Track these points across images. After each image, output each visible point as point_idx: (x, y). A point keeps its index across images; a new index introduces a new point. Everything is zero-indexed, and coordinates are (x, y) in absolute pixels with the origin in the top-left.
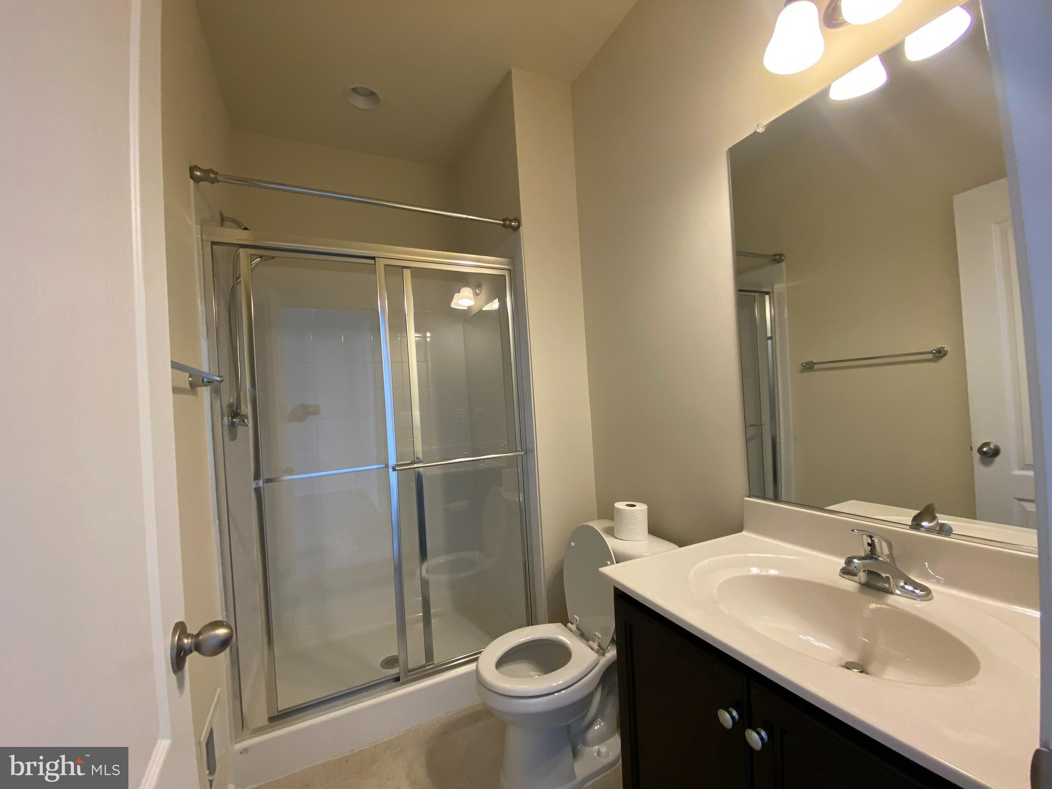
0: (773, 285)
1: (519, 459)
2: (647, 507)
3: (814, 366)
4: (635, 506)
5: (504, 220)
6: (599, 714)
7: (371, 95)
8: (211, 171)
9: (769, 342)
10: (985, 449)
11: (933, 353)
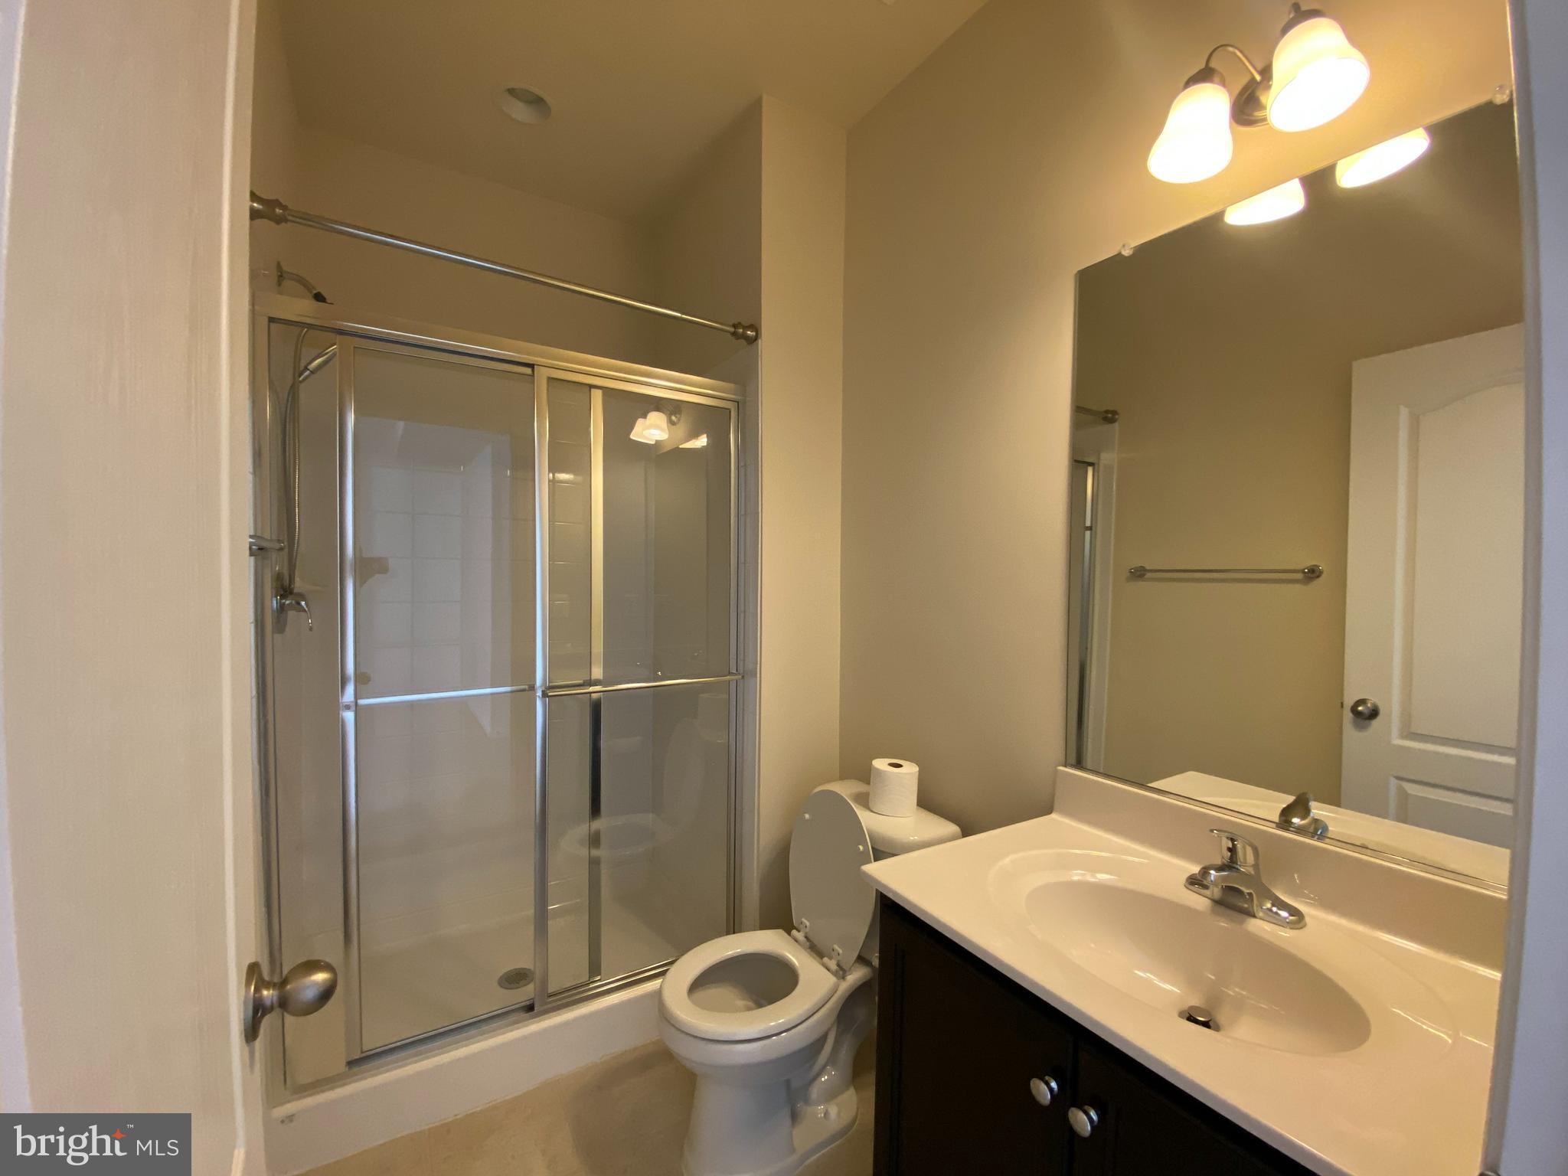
0: (1099, 454)
1: (733, 686)
2: (917, 769)
3: (1144, 575)
4: (900, 766)
5: (735, 326)
6: (832, 1060)
7: (536, 102)
8: (276, 203)
9: (1088, 533)
10: (1360, 708)
11: (1304, 573)
